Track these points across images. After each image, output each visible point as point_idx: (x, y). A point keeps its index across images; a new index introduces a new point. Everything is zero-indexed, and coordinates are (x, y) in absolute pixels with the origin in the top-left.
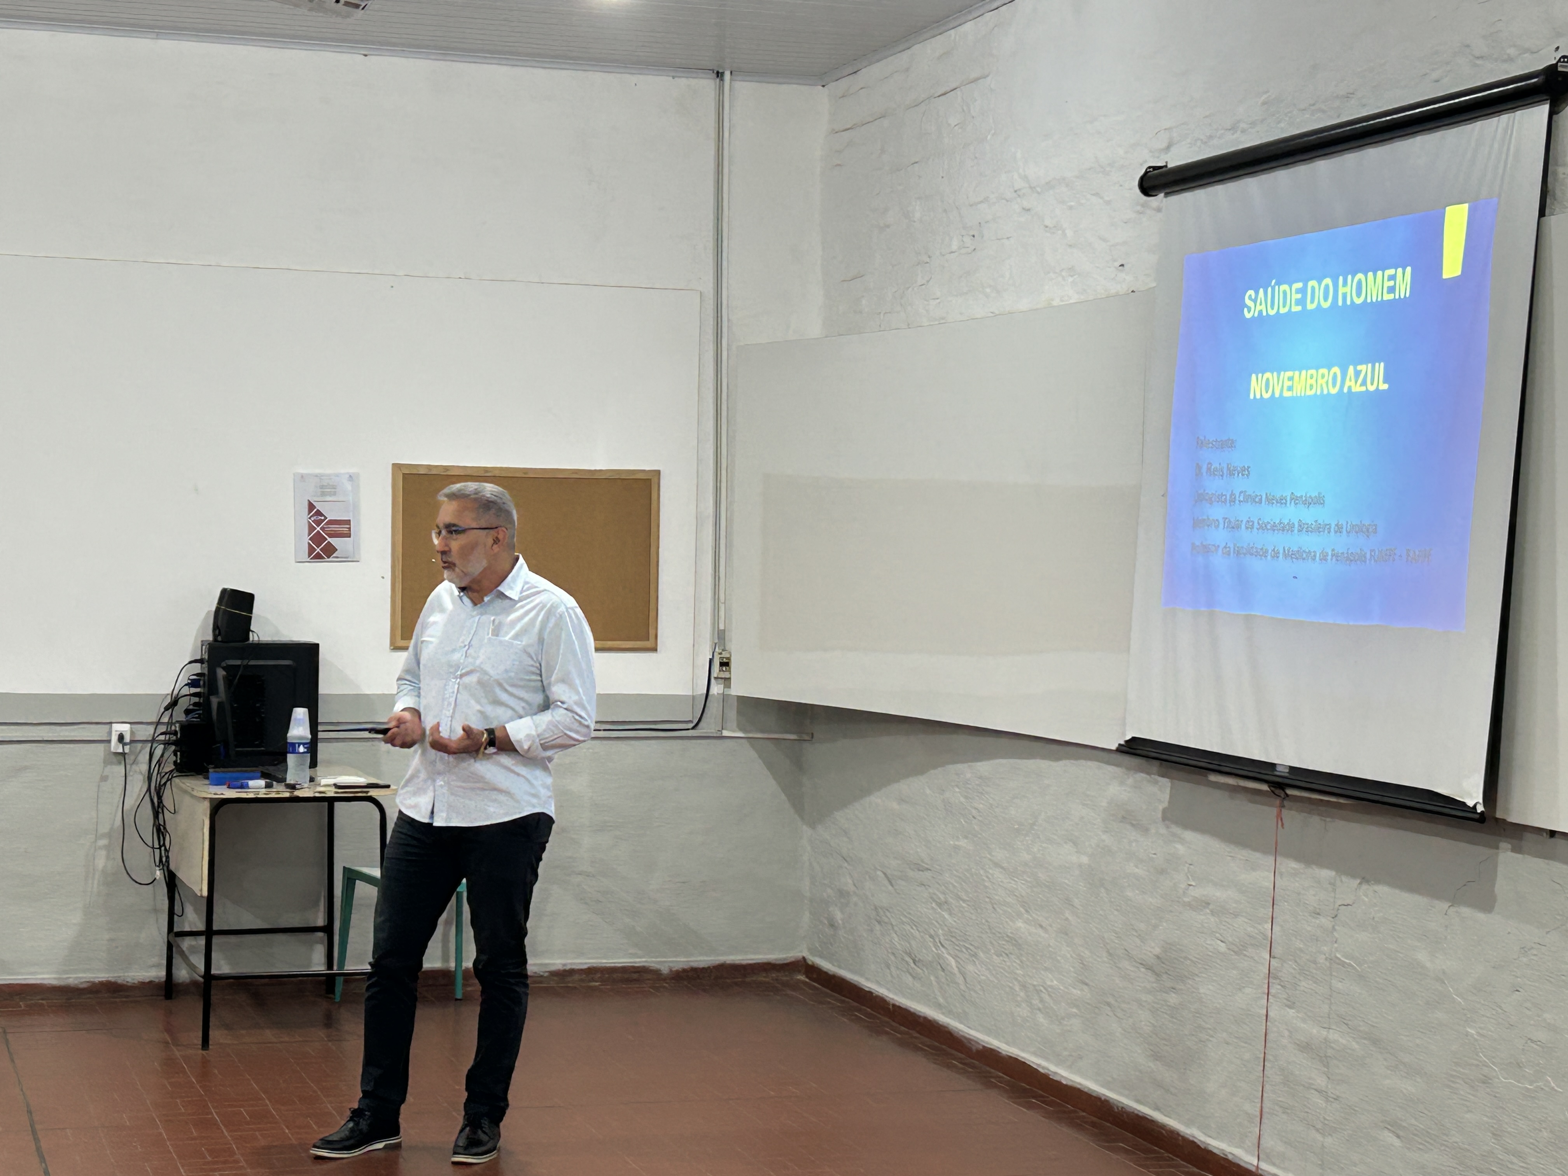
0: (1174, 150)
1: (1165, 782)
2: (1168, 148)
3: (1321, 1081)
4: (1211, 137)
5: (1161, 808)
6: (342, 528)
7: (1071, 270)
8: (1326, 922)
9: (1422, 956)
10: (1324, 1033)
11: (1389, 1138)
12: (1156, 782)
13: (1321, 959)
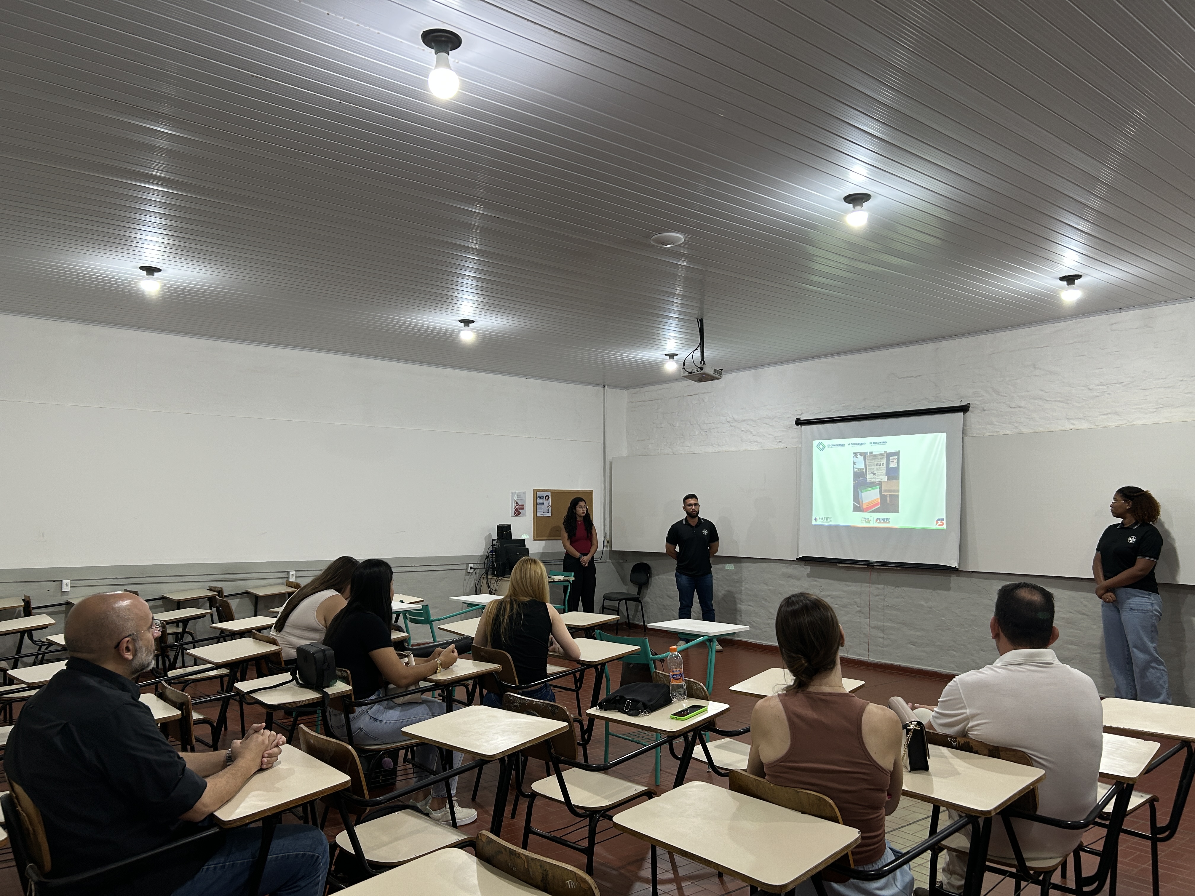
0: (803, 415)
1: (809, 567)
2: (802, 414)
3: (882, 635)
4: (820, 413)
5: (806, 573)
6: (523, 507)
7: (756, 442)
8: (882, 597)
9: (923, 603)
10: (882, 623)
11: (910, 646)
12: (804, 567)
13: (879, 606)
